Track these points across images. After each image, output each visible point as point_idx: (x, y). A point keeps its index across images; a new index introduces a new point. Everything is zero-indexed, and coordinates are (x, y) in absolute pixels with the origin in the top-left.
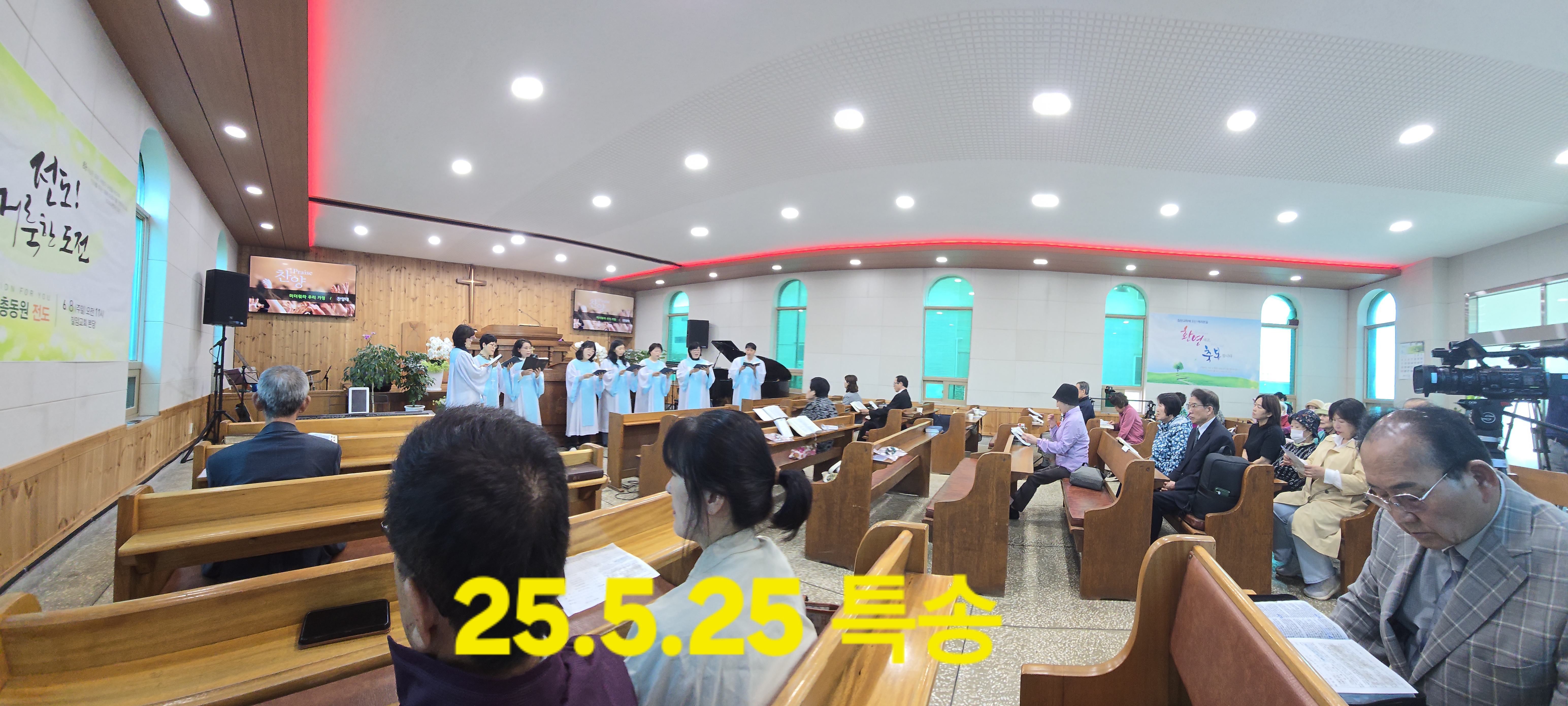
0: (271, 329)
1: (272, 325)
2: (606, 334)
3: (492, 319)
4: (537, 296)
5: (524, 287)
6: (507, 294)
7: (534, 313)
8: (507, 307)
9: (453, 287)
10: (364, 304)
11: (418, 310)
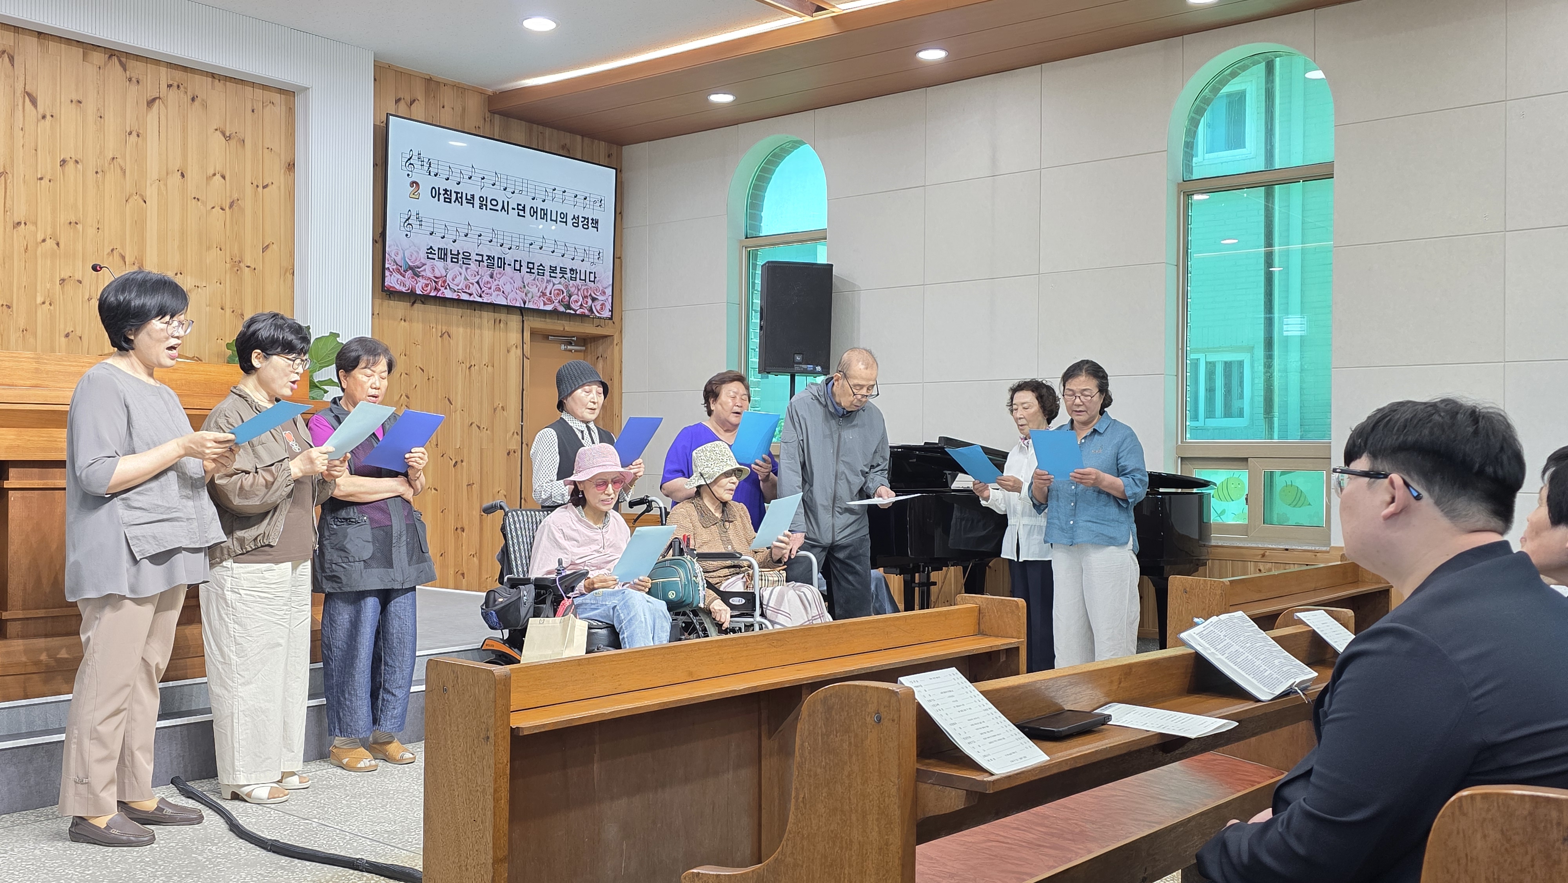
2: (514, 320)
3: (10, 226)
4: (224, 134)
5: (170, 86)
6: (90, 107)
7: (217, 209)
8: (90, 174)
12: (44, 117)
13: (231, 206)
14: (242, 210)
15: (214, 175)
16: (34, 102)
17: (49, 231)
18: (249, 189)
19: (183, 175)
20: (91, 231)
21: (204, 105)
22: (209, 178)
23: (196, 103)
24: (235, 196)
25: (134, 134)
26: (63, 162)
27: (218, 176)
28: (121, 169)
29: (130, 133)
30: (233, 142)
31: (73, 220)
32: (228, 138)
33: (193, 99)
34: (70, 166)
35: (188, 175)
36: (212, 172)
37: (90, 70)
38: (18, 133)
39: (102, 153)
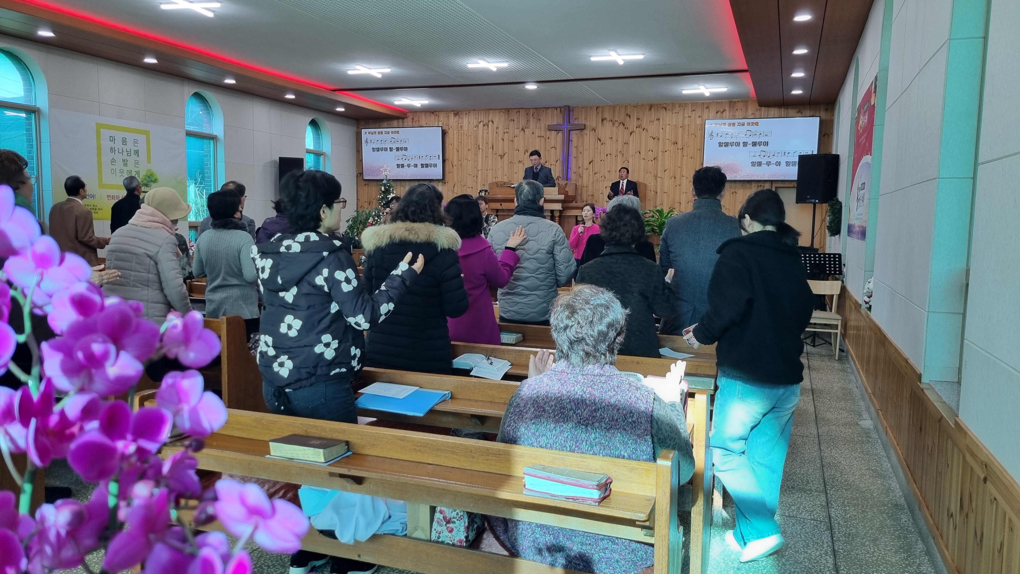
3: (594, 174)
4: (653, 138)
5: (637, 127)
6: (614, 139)
7: (650, 161)
8: (614, 157)
9: (545, 137)
10: (454, 165)
11: (506, 169)
12: (602, 144)
13: (654, 159)
14: (658, 160)
15: (649, 151)
16: (600, 140)
17: (603, 174)
18: (660, 153)
19: (640, 153)
20: (614, 173)
21: (647, 131)
22: (647, 152)
23: (645, 130)
24: (656, 156)
26: (607, 155)
27: (651, 151)
28: (622, 154)
29: (625, 143)
30: (656, 140)
31: (609, 170)
32: (654, 139)
33: (644, 130)
34: (609, 155)
35: (641, 153)
37: (614, 128)
38: (596, 149)
39: (617, 151)
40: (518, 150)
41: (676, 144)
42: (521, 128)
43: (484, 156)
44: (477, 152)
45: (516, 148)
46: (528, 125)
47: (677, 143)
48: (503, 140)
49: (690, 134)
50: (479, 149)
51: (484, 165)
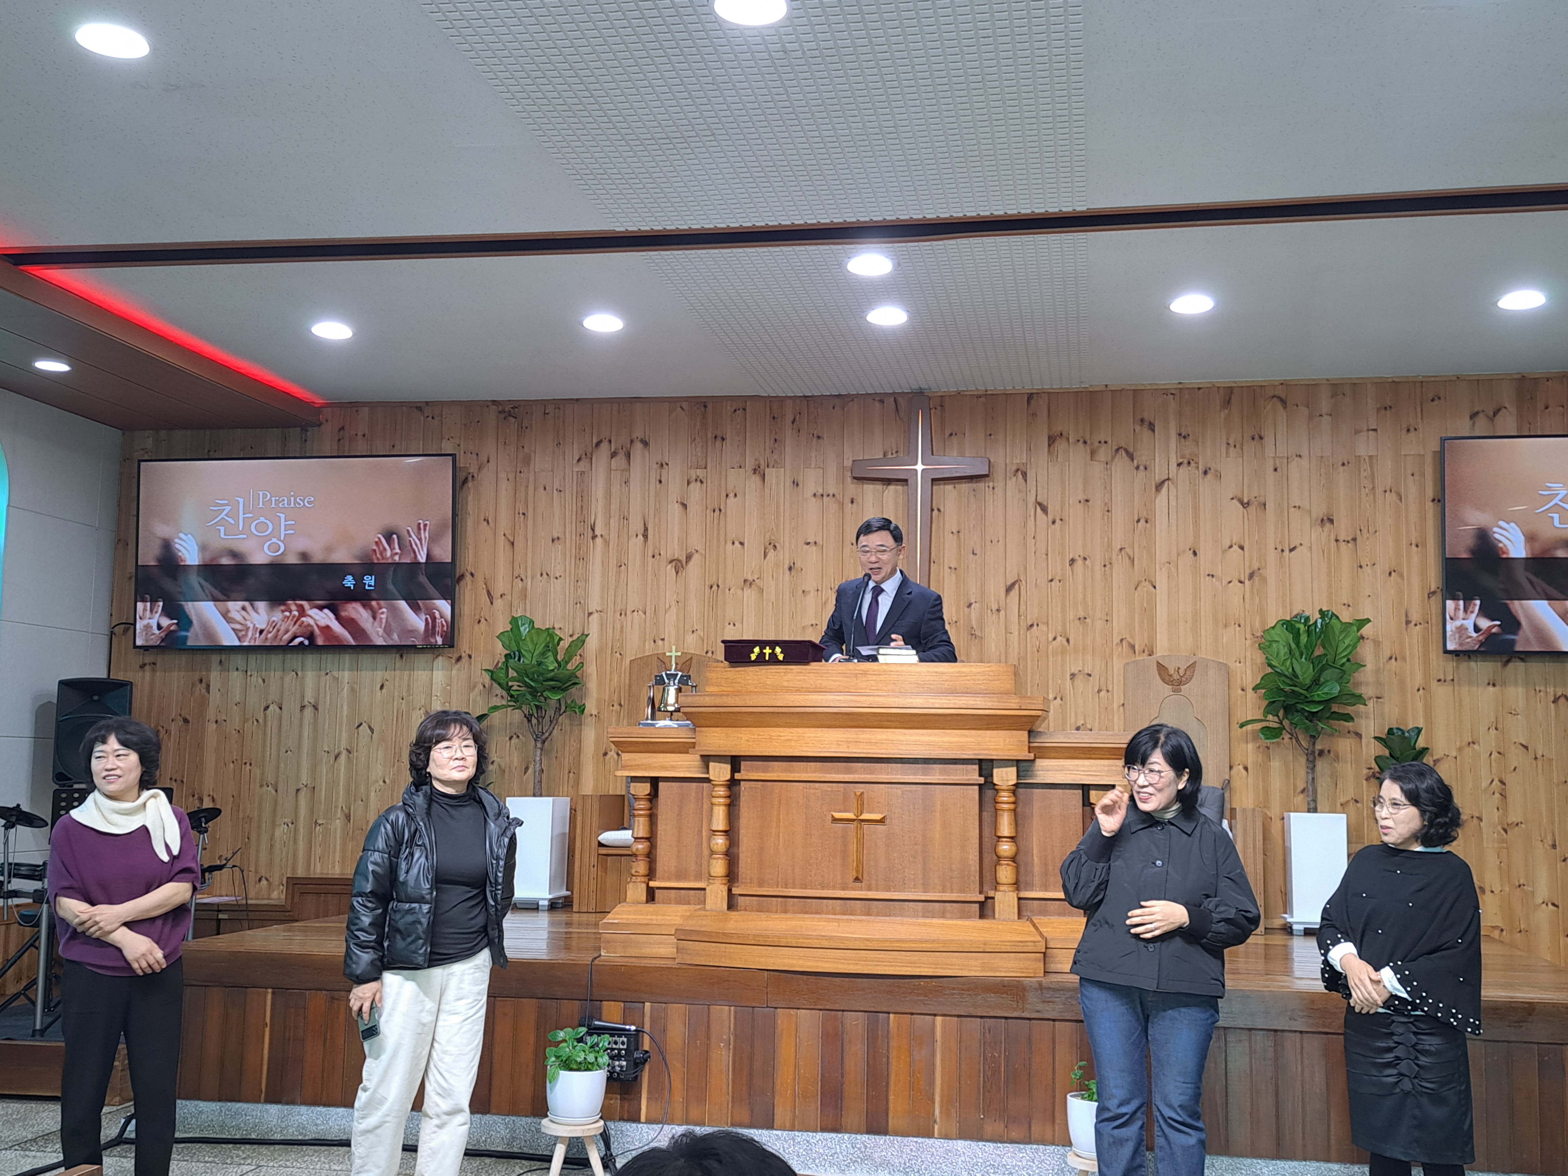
0: (203, 703)
1: (208, 686)
3: (1024, 628)
4: (1241, 502)
5: (1180, 464)
6: (1097, 504)
7: (1236, 582)
8: (1098, 567)
9: (839, 497)
10: (496, 594)
11: (694, 608)
12: (1054, 522)
13: (1251, 576)
15: (1231, 547)
16: (1044, 510)
17: (1059, 629)
18: (1272, 555)
19: (1195, 553)
20: (1100, 624)
21: (1219, 476)
22: (1224, 551)
23: (1209, 475)
24: (1256, 565)
25: (1142, 521)
26: (1072, 561)
27: (1235, 547)
28: (1130, 558)
29: (1138, 521)
30: (1252, 509)
31: (1084, 614)
32: (1245, 505)
33: (1205, 472)
34: (1079, 564)
35: (1201, 552)
36: (1229, 544)
37: (1097, 468)
38: (1030, 542)
39: (1110, 545)
40: (742, 544)
41: (1328, 525)
42: (750, 464)
43: (613, 562)
44: (584, 548)
45: (732, 535)
46: (775, 456)
47: (1331, 521)
48: (685, 506)
49: (1379, 492)
50: (594, 537)
51: (612, 592)
